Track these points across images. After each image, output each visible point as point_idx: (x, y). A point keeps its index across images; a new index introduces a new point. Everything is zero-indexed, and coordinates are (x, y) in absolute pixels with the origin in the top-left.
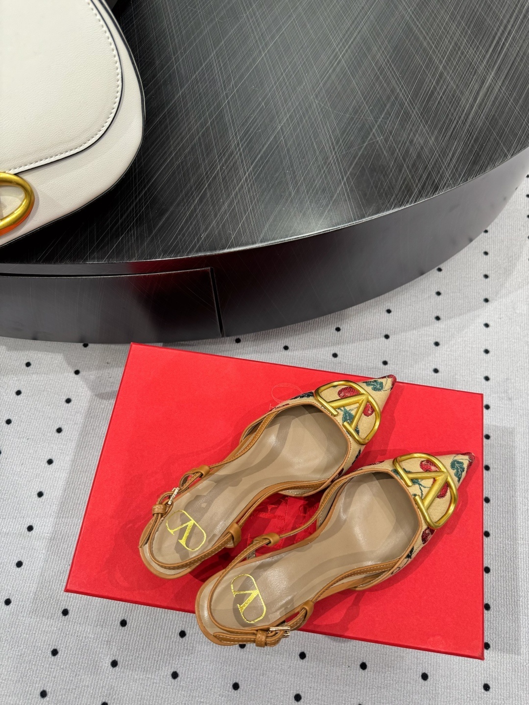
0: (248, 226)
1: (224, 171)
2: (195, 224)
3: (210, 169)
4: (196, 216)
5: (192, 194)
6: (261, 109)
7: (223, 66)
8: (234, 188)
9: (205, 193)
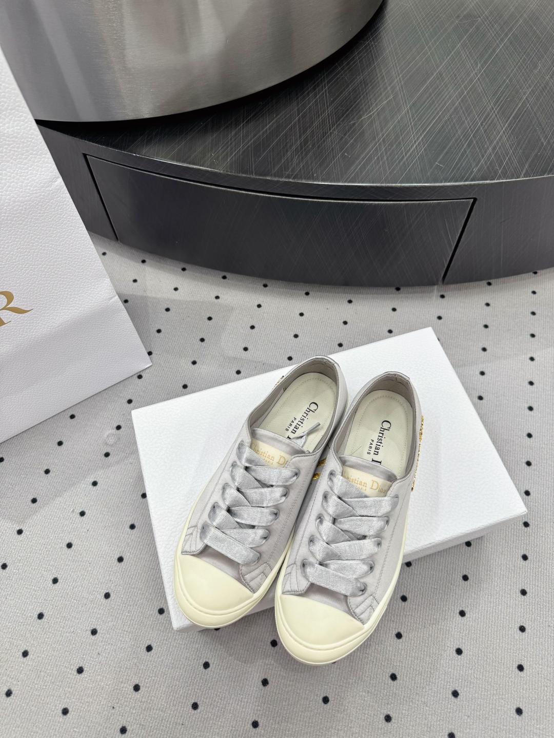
0: (511, 164)
1: (484, 126)
2: (467, 162)
3: (472, 124)
4: (467, 156)
5: (461, 140)
6: (506, 85)
7: (469, 53)
8: (495, 138)
9: (471, 142)
